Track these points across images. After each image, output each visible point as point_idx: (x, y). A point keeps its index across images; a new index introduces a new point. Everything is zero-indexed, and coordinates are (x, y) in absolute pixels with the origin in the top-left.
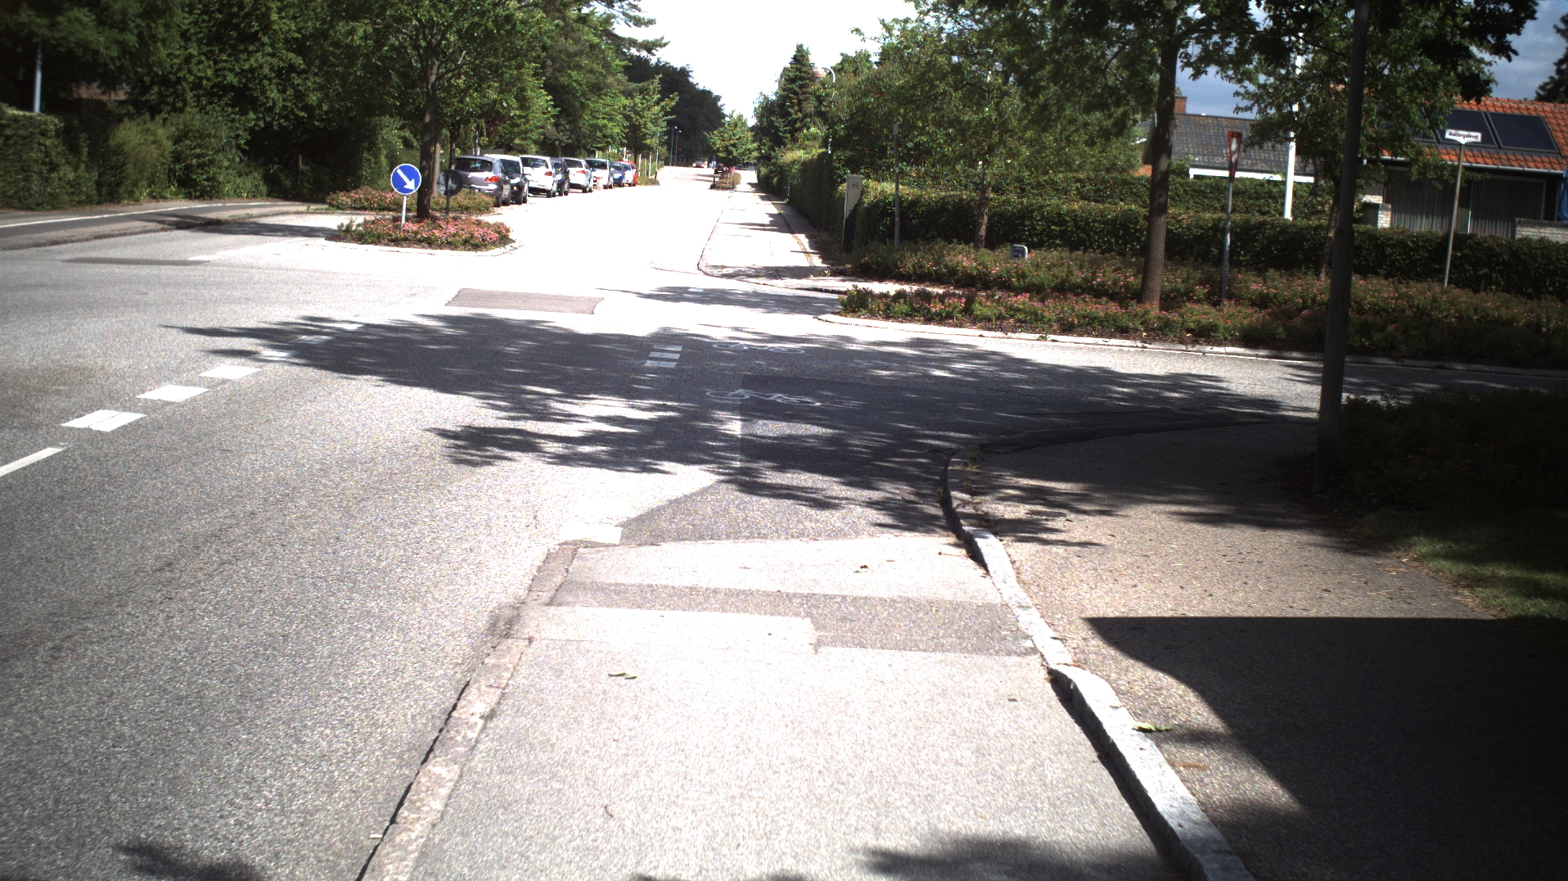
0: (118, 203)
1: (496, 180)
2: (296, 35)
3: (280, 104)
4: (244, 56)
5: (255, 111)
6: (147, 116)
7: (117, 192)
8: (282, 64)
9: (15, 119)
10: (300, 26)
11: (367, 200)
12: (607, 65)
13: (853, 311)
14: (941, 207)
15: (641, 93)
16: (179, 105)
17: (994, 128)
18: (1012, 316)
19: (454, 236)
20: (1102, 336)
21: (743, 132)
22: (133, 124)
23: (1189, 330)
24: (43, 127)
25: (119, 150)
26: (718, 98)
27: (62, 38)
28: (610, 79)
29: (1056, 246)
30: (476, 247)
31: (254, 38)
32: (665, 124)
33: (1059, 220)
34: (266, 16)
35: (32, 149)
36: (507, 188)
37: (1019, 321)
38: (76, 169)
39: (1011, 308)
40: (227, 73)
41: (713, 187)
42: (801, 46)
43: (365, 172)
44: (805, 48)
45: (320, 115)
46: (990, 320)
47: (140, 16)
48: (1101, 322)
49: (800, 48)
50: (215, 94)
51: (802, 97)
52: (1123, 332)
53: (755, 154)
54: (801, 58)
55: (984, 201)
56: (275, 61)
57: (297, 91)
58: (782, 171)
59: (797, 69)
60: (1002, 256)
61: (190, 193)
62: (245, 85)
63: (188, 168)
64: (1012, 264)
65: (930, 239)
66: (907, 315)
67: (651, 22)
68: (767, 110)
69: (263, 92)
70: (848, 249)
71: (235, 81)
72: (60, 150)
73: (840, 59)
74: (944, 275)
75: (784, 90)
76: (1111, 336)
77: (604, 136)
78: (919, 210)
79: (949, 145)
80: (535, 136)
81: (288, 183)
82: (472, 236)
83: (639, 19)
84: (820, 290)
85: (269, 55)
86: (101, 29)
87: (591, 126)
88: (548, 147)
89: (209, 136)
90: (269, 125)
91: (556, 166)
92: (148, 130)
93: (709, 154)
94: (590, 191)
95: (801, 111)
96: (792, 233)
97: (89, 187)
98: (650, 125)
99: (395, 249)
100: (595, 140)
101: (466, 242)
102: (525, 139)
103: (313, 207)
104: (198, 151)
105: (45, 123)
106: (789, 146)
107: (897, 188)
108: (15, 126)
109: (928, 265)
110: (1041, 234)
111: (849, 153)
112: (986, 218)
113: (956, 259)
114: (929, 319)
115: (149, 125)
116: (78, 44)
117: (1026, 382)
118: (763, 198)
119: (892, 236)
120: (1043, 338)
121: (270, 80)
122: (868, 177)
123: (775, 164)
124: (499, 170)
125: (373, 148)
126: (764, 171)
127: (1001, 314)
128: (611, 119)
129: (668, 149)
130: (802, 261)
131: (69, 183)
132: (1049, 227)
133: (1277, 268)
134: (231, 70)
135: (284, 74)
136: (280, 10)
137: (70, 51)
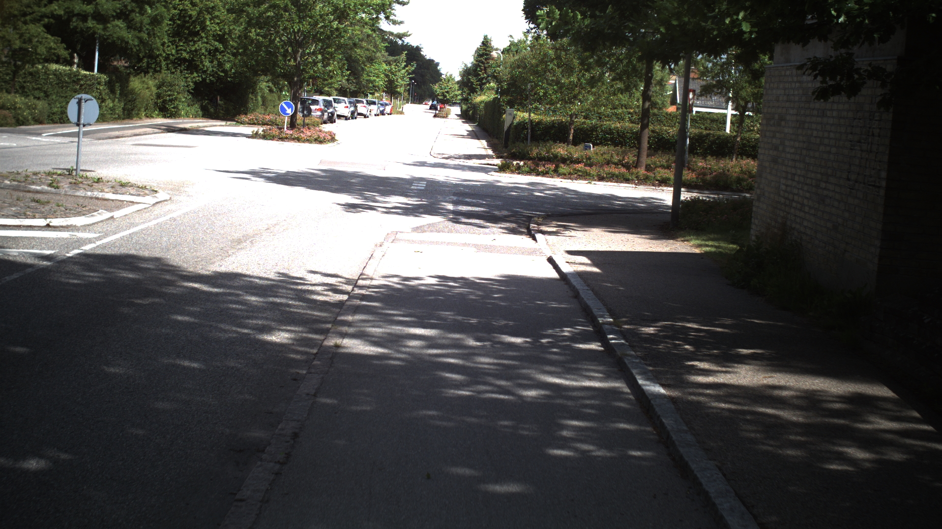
0: (132, 119)
1: (320, 110)
2: (219, 33)
3: (211, 69)
4: (191, 43)
5: (197, 72)
6: (143, 74)
7: (131, 113)
8: (212, 48)
9: (85, 76)
10: (222, 27)
11: (256, 119)
12: (376, 46)
13: (504, 171)
14: (552, 125)
15: (395, 62)
16: (158, 69)
17: (576, 86)
18: (575, 173)
19: (310, 136)
20: (617, 182)
21: (453, 84)
22: (136, 78)
23: (657, 181)
24: (99, 80)
25: (132, 92)
26: (438, 64)
27: (110, 35)
28: (378, 54)
29: (608, 145)
30: (321, 142)
31: (197, 34)
32: (408, 80)
33: (610, 131)
34: (204, 22)
35: (93, 91)
36: (326, 114)
37: (579, 175)
38: (113, 101)
39: (575, 169)
40: (182, 52)
41: (435, 116)
42: (486, 36)
43: (250, 105)
44: (489, 37)
45: (230, 75)
46: (565, 175)
47: (149, 24)
48: (617, 176)
49: (486, 38)
50: (176, 63)
51: (486, 65)
52: (627, 181)
53: (459, 97)
54: (486, 43)
55: (572, 123)
56: (208, 46)
57: (219, 62)
58: (475, 107)
59: (485, 50)
60: (579, 149)
61: (165, 115)
62: (192, 58)
63: (164, 102)
64: (584, 153)
65: (545, 141)
66: (528, 172)
67: (401, 22)
68: (467, 73)
69: (202, 62)
70: (506, 146)
71: (187, 56)
72: (106, 91)
73: (509, 44)
74: (551, 158)
75: (477, 61)
76: (621, 182)
77: (374, 86)
78: (541, 127)
79: (555, 94)
80: (336, 86)
81: (212, 110)
82: (319, 137)
83: (395, 21)
84: (491, 165)
85: (205, 43)
86: (129, 30)
87: (367, 80)
88: (343, 92)
89: (174, 85)
90: (204, 80)
91: (350, 103)
92: (144, 82)
93: (433, 96)
94: (368, 117)
95: (486, 73)
96: (479, 139)
97: (119, 111)
98: (399, 80)
99: (282, 142)
100: (369, 88)
101: (316, 140)
102: (330, 88)
103: (229, 123)
104: (169, 93)
105: (100, 78)
106: (479, 93)
107: (530, 116)
108: (85, 79)
109: (544, 153)
110: (601, 139)
111: (509, 98)
112: (572, 130)
113: (557, 151)
114: (538, 174)
115: (144, 79)
116: (118, 38)
117: (576, 198)
118: (463, 122)
119: (527, 139)
120: (590, 183)
121: (205, 56)
122: (519, 110)
123: (471, 103)
124: (322, 104)
125: (254, 92)
126: (464, 107)
127: (570, 172)
128: (378, 77)
129: (409, 94)
130: (483, 152)
131: (110, 108)
132: (605, 135)
133: (712, 156)
134: (185, 51)
135: (213, 53)
136: (211, 19)
137: (114, 42)
